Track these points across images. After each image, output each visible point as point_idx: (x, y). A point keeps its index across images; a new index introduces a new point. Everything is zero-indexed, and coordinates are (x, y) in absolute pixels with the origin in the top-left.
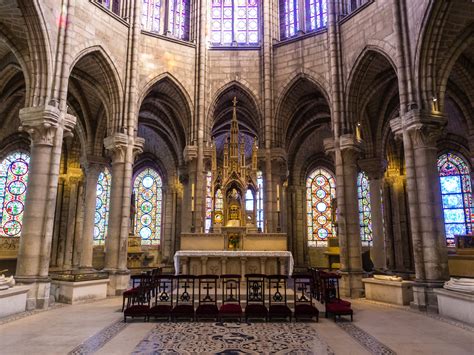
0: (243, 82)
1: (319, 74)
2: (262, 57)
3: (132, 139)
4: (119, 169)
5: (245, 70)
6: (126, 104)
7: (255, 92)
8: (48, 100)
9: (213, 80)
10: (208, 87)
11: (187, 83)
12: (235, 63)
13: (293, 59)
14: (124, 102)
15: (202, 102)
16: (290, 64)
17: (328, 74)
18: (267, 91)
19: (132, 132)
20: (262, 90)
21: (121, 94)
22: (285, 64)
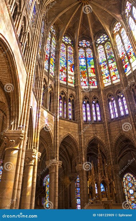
0: (98, 137)
1: (129, 133)
2: (104, 127)
3: (58, 161)
4: (53, 174)
5: (99, 132)
6: (55, 147)
7: (104, 141)
8: (33, 147)
9: (86, 136)
10: (85, 139)
11: (76, 138)
12: (94, 129)
13: (118, 128)
14: (54, 146)
15: (83, 145)
16: (116, 129)
17: (133, 134)
18: (109, 141)
19: (58, 159)
20: (106, 140)
21: (53, 143)
22: (115, 130)
